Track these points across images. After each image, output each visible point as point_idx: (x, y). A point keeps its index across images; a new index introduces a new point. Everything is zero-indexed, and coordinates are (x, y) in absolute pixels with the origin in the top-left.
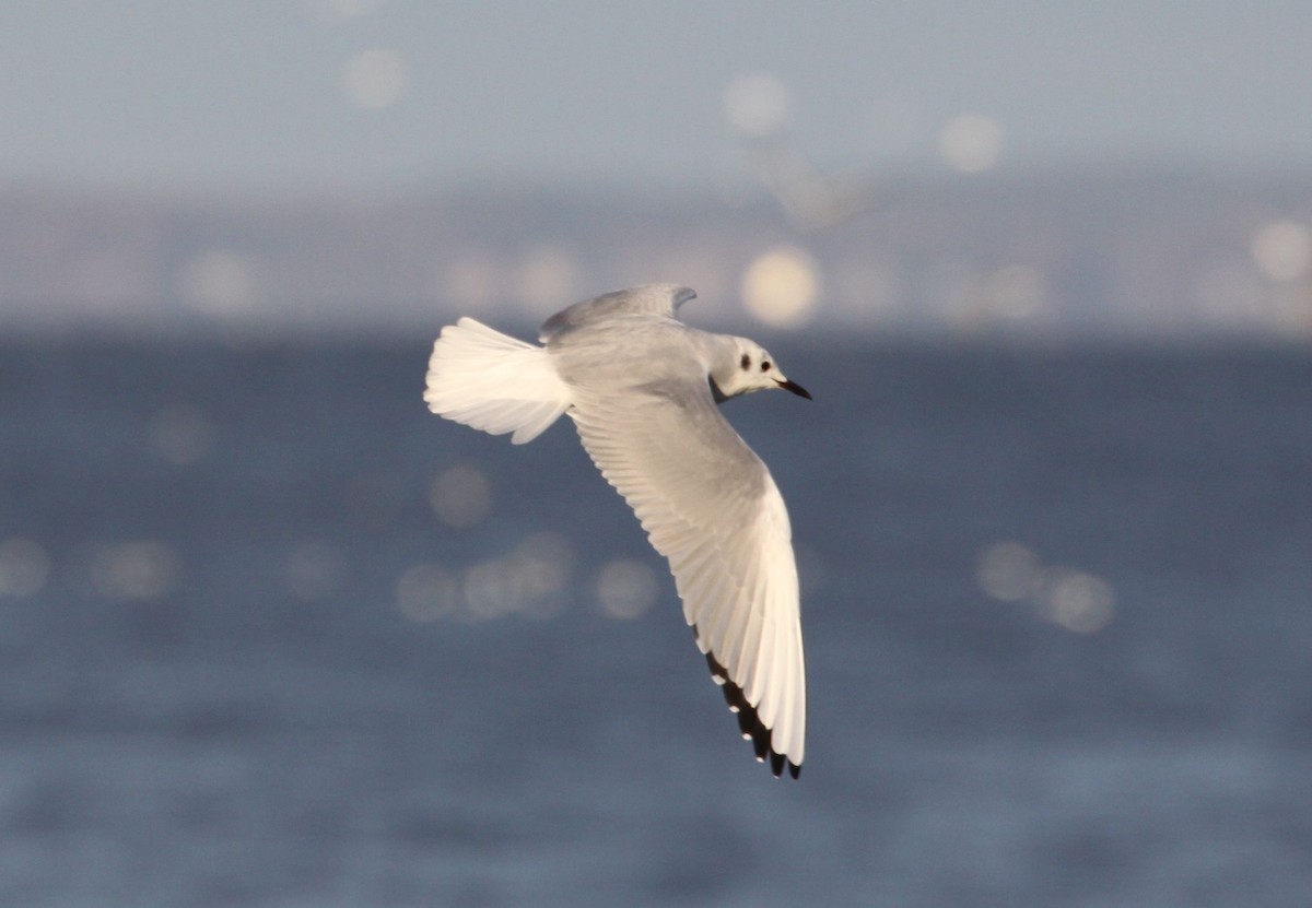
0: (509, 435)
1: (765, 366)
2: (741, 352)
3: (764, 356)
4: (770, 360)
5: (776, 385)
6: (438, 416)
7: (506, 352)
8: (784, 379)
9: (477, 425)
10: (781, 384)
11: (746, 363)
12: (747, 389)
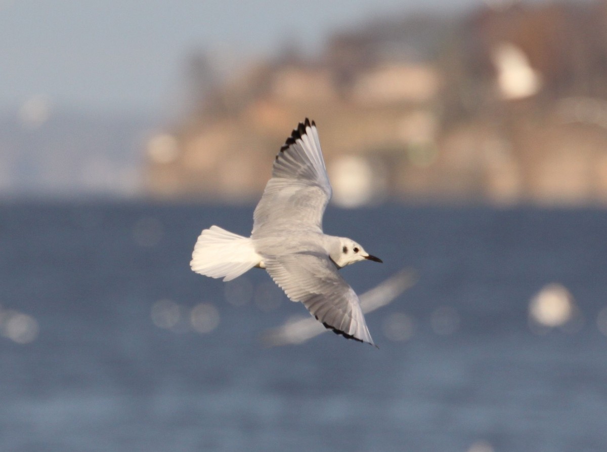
0: (223, 278)
1: (356, 250)
2: (342, 245)
3: (354, 245)
4: (358, 246)
5: (363, 258)
6: (194, 272)
7: (231, 241)
8: (367, 255)
9: (209, 275)
10: (366, 257)
11: (345, 250)
12: (348, 263)
